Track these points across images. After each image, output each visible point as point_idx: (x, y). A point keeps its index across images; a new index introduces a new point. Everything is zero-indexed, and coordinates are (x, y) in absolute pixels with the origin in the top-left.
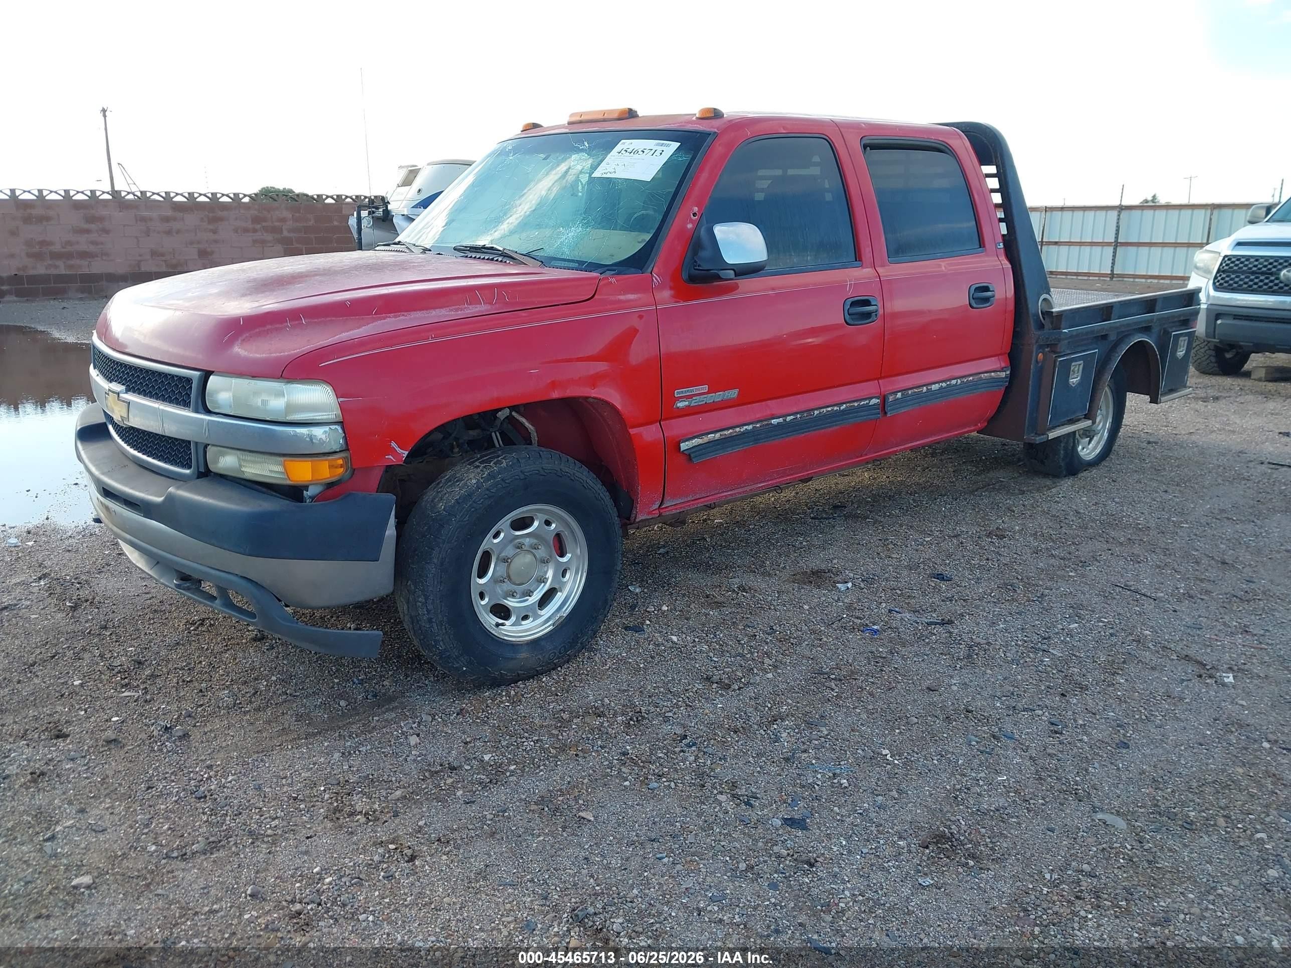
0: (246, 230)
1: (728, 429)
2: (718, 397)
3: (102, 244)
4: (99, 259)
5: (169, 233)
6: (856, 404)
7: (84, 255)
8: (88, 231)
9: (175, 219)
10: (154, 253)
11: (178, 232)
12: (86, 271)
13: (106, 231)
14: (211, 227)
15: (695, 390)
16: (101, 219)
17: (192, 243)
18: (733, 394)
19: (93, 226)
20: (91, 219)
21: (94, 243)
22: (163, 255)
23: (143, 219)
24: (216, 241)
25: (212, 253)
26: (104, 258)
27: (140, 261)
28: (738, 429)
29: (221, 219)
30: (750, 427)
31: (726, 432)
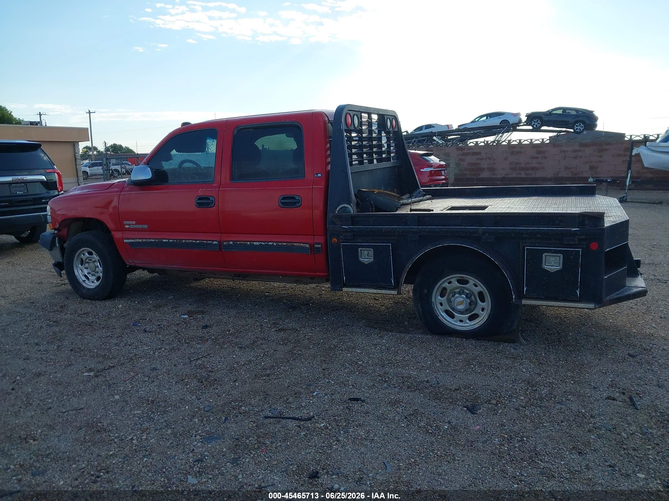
0: (620, 155)
1: (144, 239)
2: (140, 226)
3: (542, 163)
4: (540, 170)
5: (575, 158)
6: (205, 242)
7: (534, 169)
8: (537, 158)
9: (580, 151)
10: (566, 168)
11: (581, 157)
12: (533, 176)
13: (545, 158)
14: (599, 154)
15: (130, 222)
16: (544, 152)
17: (586, 163)
18: (146, 226)
19: (540, 156)
20: (539, 152)
21: (539, 163)
22: (571, 169)
23: (564, 151)
24: (601, 162)
25: (597, 168)
26: (542, 170)
27: (559, 172)
28: (148, 240)
29: (606, 150)
30: (153, 240)
31: (144, 240)
